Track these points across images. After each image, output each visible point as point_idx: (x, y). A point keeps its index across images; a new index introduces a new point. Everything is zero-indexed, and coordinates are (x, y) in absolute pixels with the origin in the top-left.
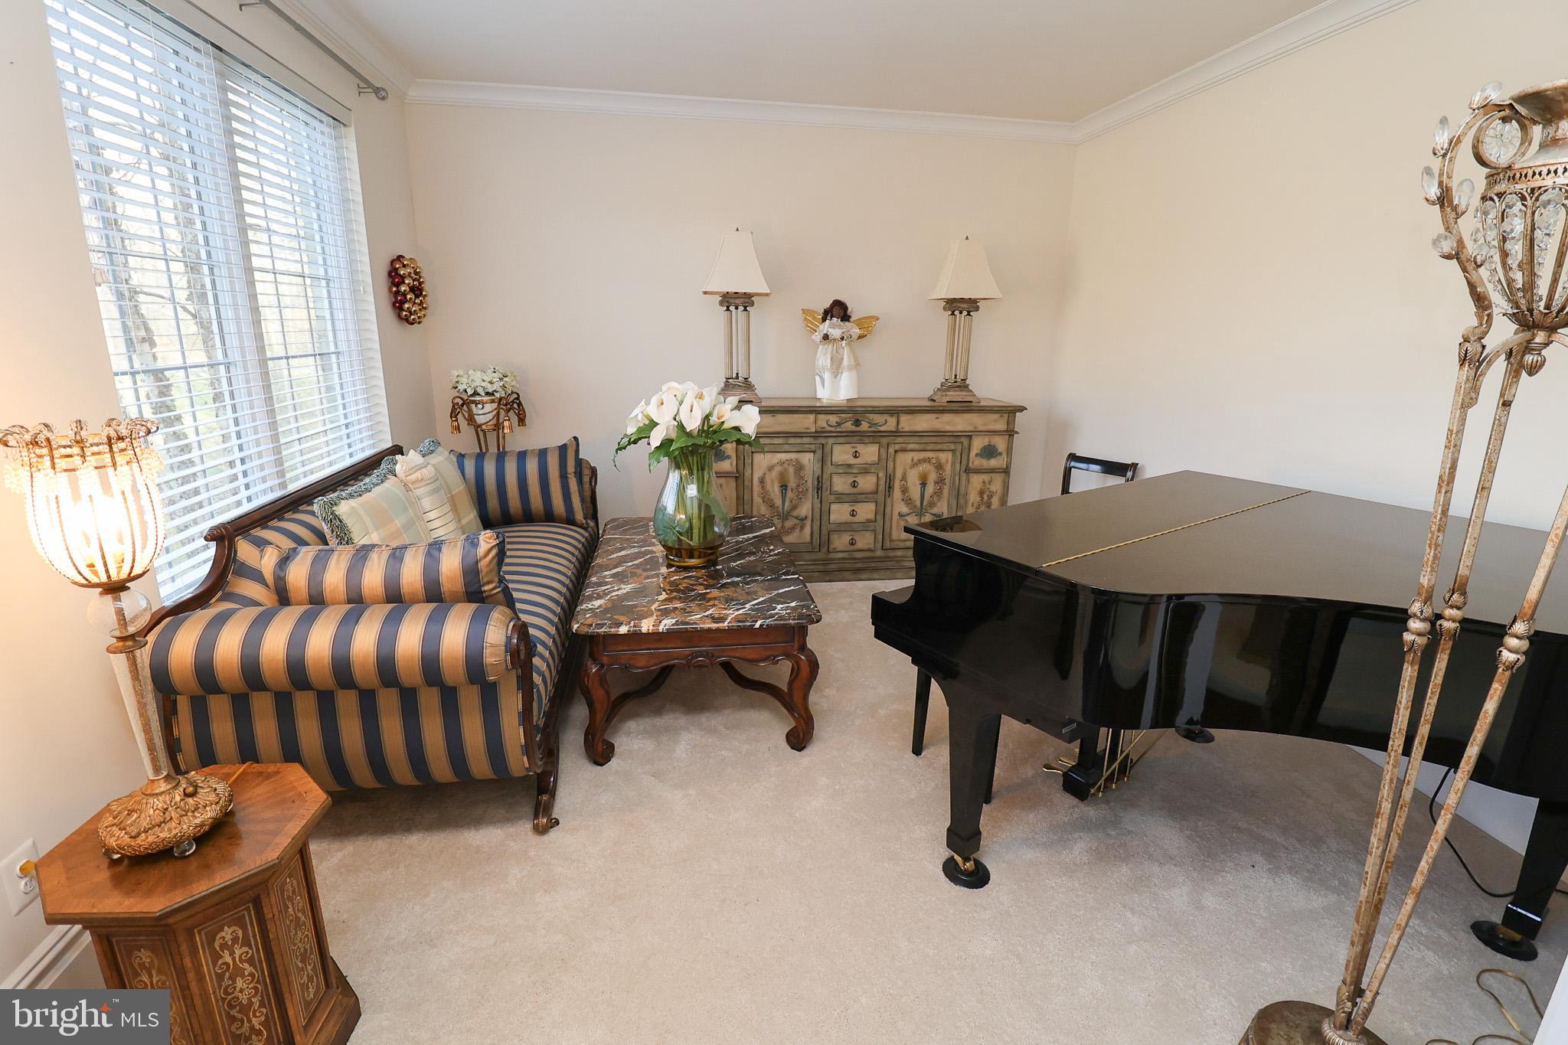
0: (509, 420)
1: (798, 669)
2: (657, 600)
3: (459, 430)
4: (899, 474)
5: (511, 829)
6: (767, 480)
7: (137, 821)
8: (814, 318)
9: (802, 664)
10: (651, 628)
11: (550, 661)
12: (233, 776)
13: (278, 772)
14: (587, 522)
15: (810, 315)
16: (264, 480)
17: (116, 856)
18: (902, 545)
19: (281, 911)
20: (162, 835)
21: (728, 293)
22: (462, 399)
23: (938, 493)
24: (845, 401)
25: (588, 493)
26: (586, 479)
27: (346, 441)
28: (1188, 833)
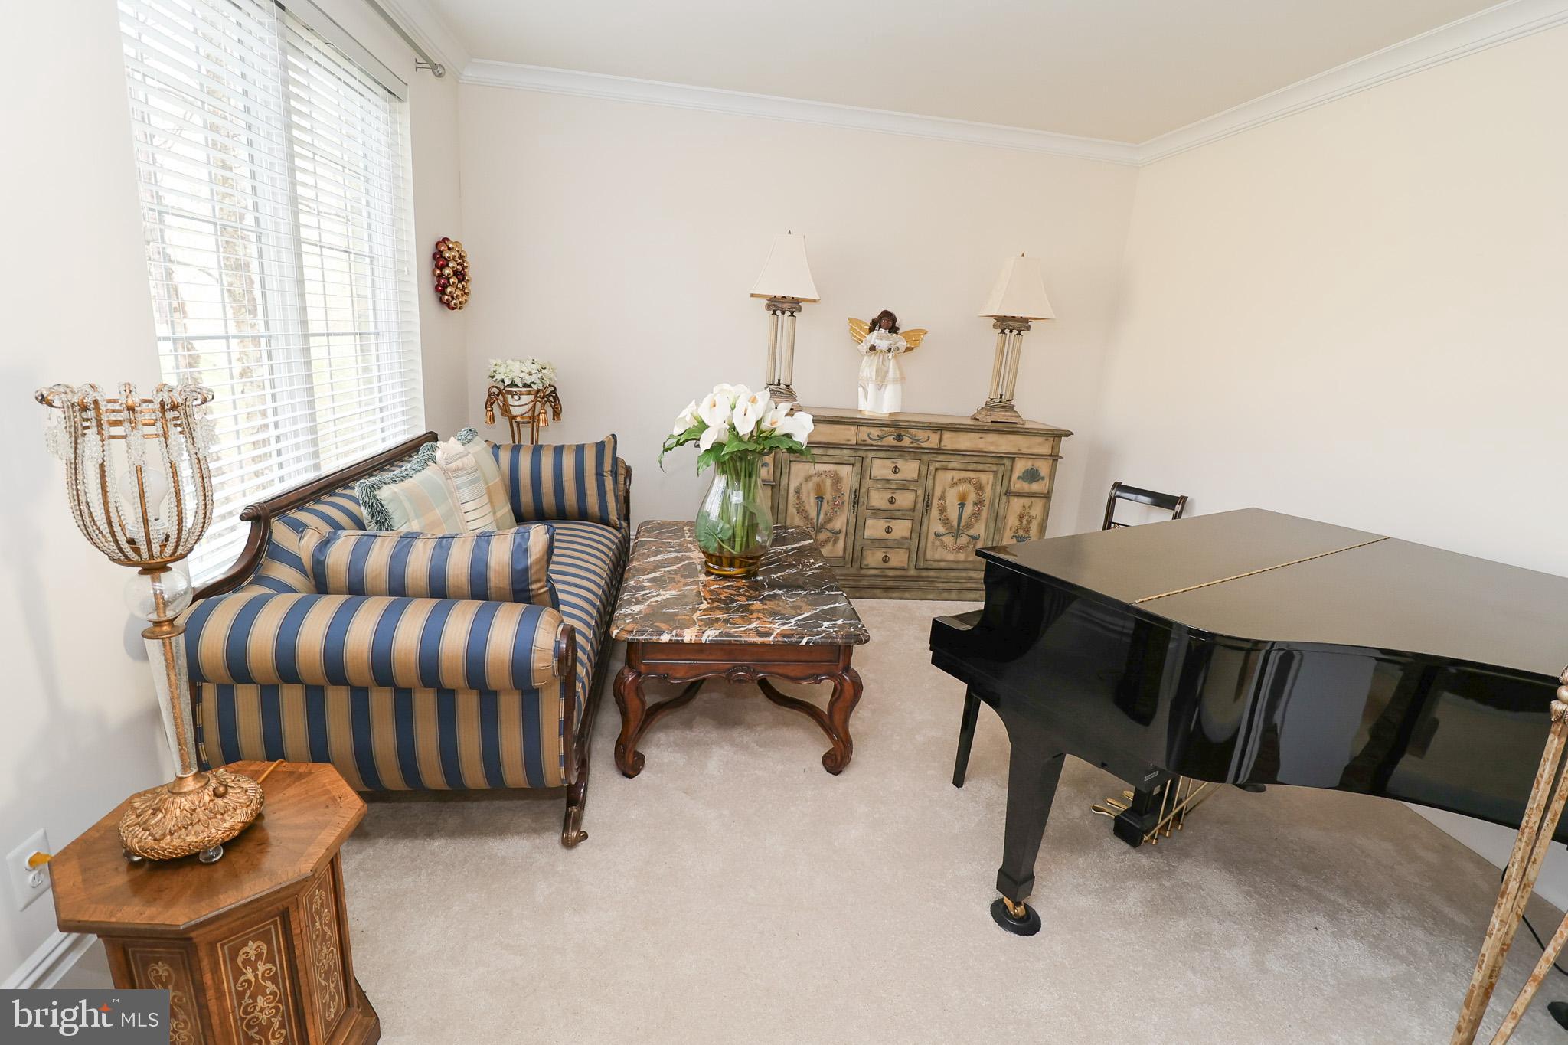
0: (545, 413)
1: (841, 690)
2: (698, 609)
3: (494, 420)
4: (938, 493)
5: (538, 841)
6: (804, 491)
7: (162, 821)
8: (861, 328)
9: (845, 684)
10: (694, 638)
11: (588, 665)
12: (263, 774)
13: (310, 773)
14: (620, 523)
15: (858, 325)
16: (299, 460)
17: (136, 859)
18: (935, 565)
19: (309, 926)
20: (189, 839)
21: (775, 296)
22: (498, 388)
23: (976, 515)
24: (888, 415)
25: (622, 493)
26: (621, 478)
27: (380, 426)
28: (1245, 888)
